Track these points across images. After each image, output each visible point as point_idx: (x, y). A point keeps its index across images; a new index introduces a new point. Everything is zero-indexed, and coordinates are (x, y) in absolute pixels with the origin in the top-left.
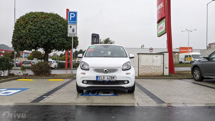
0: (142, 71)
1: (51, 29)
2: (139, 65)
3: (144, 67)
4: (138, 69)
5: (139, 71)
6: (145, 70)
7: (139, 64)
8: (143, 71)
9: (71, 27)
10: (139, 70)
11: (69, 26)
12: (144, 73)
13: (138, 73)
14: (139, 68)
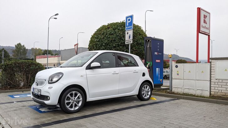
0: (216, 88)
1: (109, 39)
2: (212, 78)
3: (221, 81)
4: (210, 84)
5: (212, 88)
6: (223, 86)
7: (212, 76)
8: (219, 89)
9: (128, 33)
10: (212, 85)
11: (126, 32)
12: (220, 91)
13: (210, 91)
14: (212, 83)
